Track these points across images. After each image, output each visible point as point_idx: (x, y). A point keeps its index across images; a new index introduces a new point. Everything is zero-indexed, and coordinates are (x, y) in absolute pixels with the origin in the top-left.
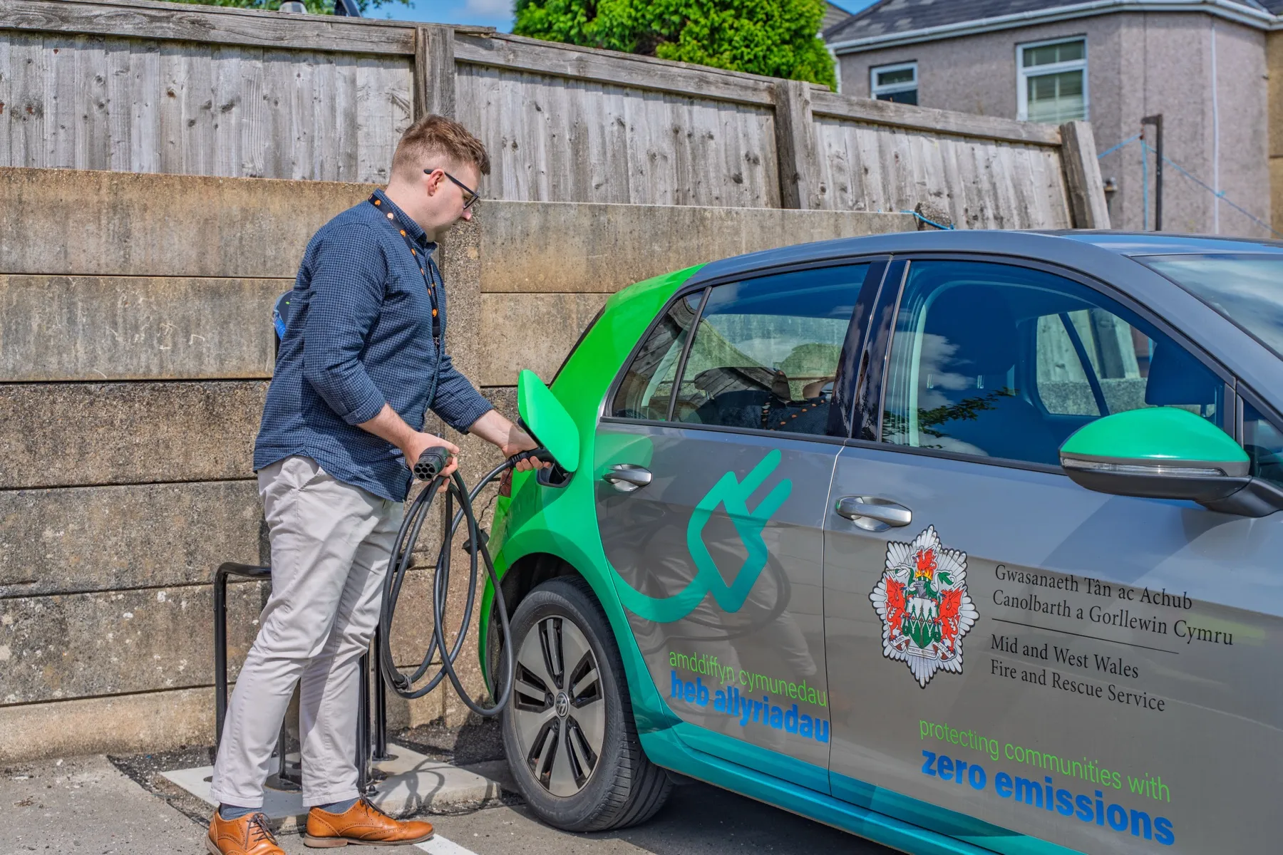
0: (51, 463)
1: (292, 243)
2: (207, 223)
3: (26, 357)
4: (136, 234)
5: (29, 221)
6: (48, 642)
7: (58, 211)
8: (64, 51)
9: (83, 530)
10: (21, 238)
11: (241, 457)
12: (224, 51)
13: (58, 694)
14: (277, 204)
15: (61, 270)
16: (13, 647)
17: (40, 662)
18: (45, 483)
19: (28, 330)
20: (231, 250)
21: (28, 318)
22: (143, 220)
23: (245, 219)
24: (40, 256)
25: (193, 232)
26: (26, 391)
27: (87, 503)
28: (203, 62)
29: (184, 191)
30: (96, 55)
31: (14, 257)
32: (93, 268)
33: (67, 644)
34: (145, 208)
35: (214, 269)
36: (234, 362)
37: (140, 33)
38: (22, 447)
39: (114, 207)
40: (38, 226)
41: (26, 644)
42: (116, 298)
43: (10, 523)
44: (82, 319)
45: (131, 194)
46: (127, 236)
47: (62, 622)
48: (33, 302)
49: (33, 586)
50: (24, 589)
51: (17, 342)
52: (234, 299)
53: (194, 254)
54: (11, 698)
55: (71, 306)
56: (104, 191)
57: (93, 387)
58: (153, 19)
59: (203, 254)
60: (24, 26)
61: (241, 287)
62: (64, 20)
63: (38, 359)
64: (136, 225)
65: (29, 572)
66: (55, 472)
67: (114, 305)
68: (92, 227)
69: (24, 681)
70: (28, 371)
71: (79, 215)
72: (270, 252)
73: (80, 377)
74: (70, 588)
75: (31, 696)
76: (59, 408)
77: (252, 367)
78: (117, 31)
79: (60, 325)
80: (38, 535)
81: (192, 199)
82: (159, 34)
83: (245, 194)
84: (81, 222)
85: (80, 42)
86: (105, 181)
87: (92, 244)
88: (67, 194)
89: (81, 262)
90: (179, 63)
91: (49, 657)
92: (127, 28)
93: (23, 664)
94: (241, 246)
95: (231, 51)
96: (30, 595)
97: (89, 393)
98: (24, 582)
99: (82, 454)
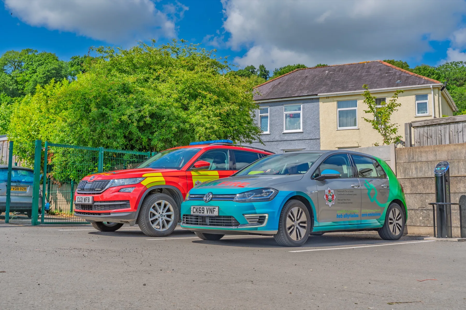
0: (427, 190)
1: (463, 154)
2: (448, 152)
3: (423, 174)
4: (438, 154)
5: (422, 154)
6: (427, 217)
7: (426, 152)
8: (435, 127)
9: (431, 200)
10: (421, 157)
11: (456, 189)
12: (460, 123)
13: (429, 225)
14: (460, 147)
15: (427, 161)
16: (422, 217)
17: (426, 220)
18: (426, 193)
19: (423, 170)
20: (452, 156)
21: (423, 168)
22: (438, 152)
23: (454, 150)
24: (424, 159)
25: (446, 153)
26: (423, 179)
27: (432, 196)
28: (456, 125)
29: (444, 147)
30: (439, 127)
31: (420, 159)
32: (432, 160)
33: (430, 218)
34: (439, 150)
35: (450, 159)
36: (454, 174)
37: (445, 122)
38: (423, 188)
39: (434, 151)
40: (424, 154)
41: (424, 217)
42: (435, 164)
43: (421, 199)
44: (430, 168)
45: (436, 148)
46: (436, 155)
47: (429, 214)
48: (423, 166)
49: (425, 209)
50: (424, 209)
51: (421, 172)
52: (453, 163)
53: (447, 157)
54: (422, 225)
55: (429, 166)
56: (432, 148)
57: (432, 178)
58: (447, 120)
59: (448, 157)
60: (428, 124)
61: (454, 161)
62: (433, 122)
63: (424, 174)
64: (437, 153)
65: (424, 206)
66: (428, 191)
67: (435, 166)
68: (431, 154)
69: (424, 223)
70: (423, 176)
71: (429, 152)
72: (459, 155)
73: (430, 177)
74: (430, 209)
75: (425, 225)
76: (428, 182)
77: (457, 175)
78: (441, 123)
79: (427, 169)
80: (425, 201)
81: (446, 148)
82: (448, 122)
83: (454, 146)
84: (429, 153)
85: (437, 125)
86: (433, 147)
87: (431, 157)
88: (427, 149)
89: (430, 159)
90: (452, 126)
91: (427, 220)
92: (443, 122)
93: (424, 221)
94: (454, 155)
95: (461, 122)
96: (424, 210)
97: (432, 179)
98: (423, 208)
99: (431, 189)
